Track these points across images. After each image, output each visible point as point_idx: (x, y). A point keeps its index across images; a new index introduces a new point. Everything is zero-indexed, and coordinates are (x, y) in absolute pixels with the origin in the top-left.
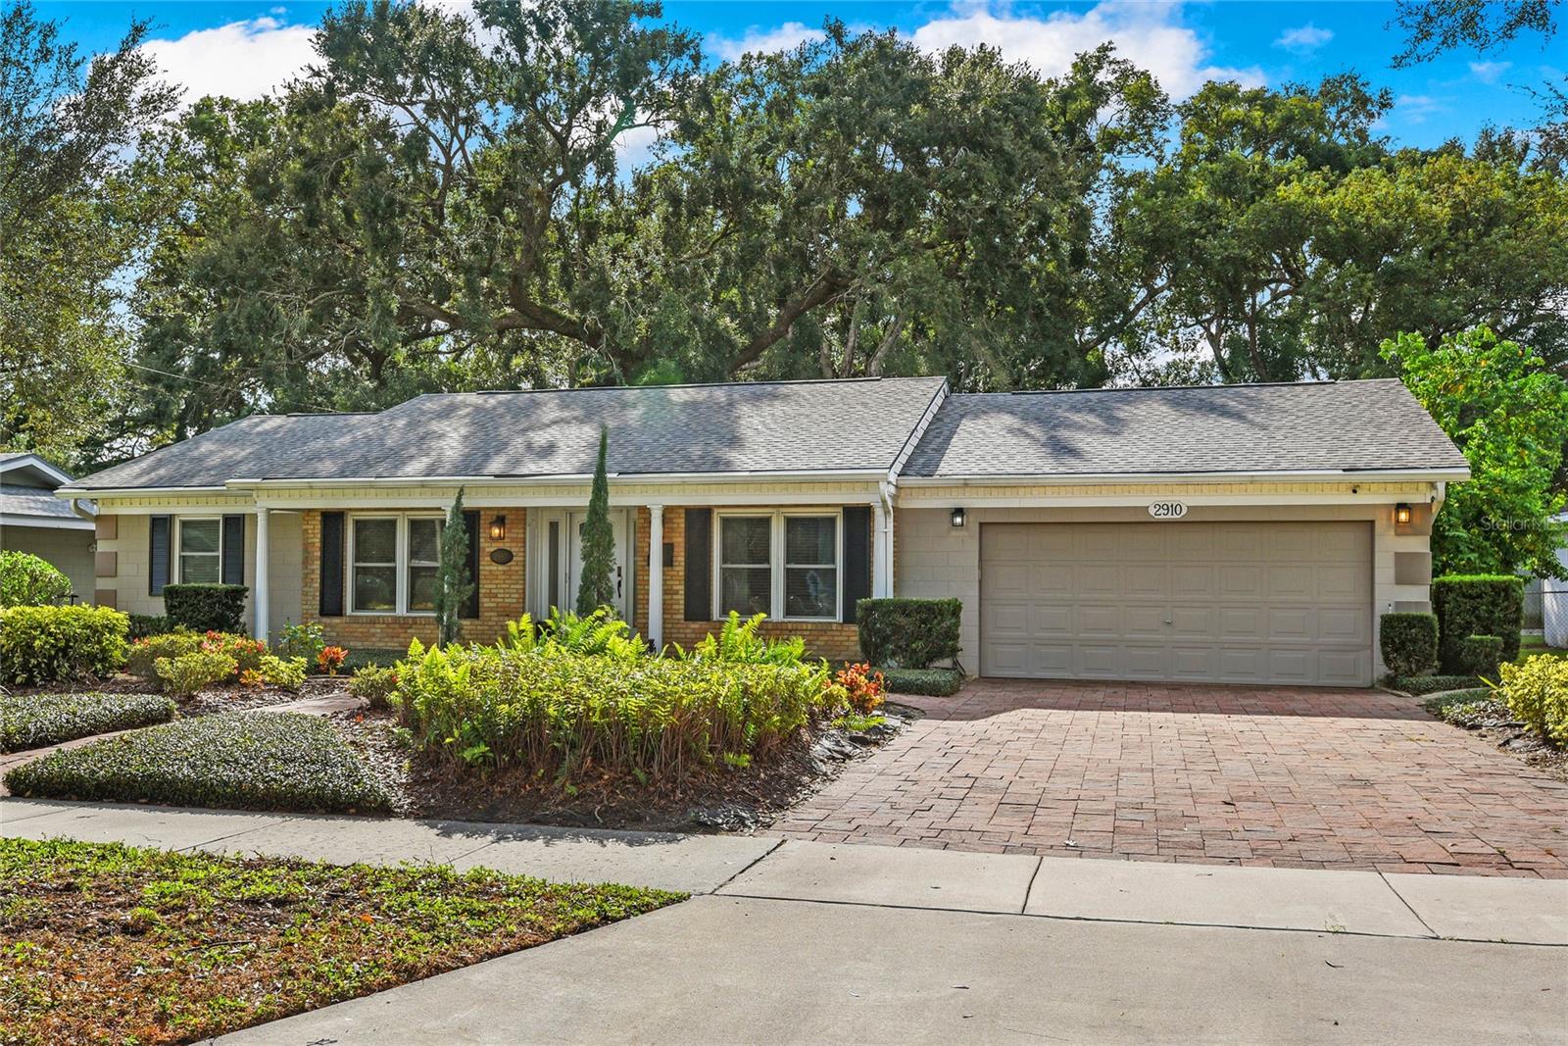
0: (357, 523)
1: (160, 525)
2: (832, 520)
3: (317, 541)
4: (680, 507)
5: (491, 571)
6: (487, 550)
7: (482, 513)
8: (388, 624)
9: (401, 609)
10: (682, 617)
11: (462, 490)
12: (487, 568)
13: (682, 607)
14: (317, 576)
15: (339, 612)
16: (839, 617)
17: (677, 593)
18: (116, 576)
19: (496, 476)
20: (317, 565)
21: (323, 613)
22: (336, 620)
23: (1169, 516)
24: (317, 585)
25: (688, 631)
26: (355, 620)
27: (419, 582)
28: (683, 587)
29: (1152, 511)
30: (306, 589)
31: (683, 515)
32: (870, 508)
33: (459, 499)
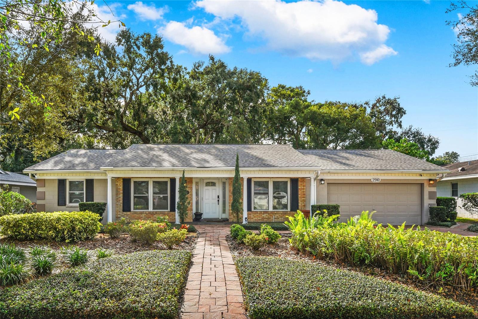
0: (135, 182)
1: (62, 183)
2: (287, 182)
3: (121, 188)
8: (147, 214)
9: (151, 209)
11: (184, 171)
14: (121, 199)
15: (130, 211)
16: (289, 210)
18: (45, 199)
19: (197, 167)
20: (121, 195)
21: (124, 211)
22: (129, 213)
23: (376, 182)
24: (121, 202)
26: (135, 213)
27: (156, 201)
29: (372, 180)
30: (117, 203)
32: (298, 179)
33: (183, 174)
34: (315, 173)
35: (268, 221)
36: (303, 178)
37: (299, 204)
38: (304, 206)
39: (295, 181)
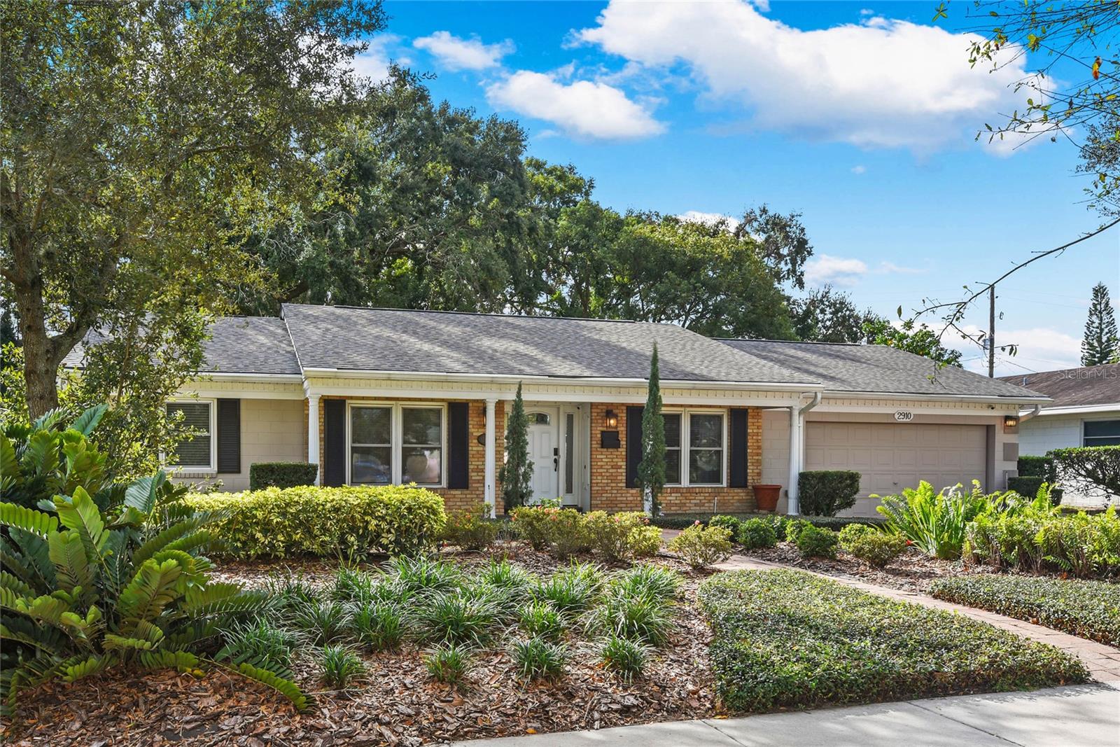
0: (354, 410)
2: (722, 417)
4: (623, 404)
5: (478, 451)
6: (475, 434)
7: (470, 405)
10: (624, 485)
12: (475, 449)
13: (624, 478)
16: (725, 484)
17: (620, 467)
19: (547, 376)
25: (629, 495)
27: (410, 460)
28: (625, 463)
31: (625, 411)
32: (747, 410)
33: (519, 394)
34: (801, 397)
35: (680, 512)
36: (758, 408)
37: (748, 471)
38: (759, 474)
39: (739, 416)
